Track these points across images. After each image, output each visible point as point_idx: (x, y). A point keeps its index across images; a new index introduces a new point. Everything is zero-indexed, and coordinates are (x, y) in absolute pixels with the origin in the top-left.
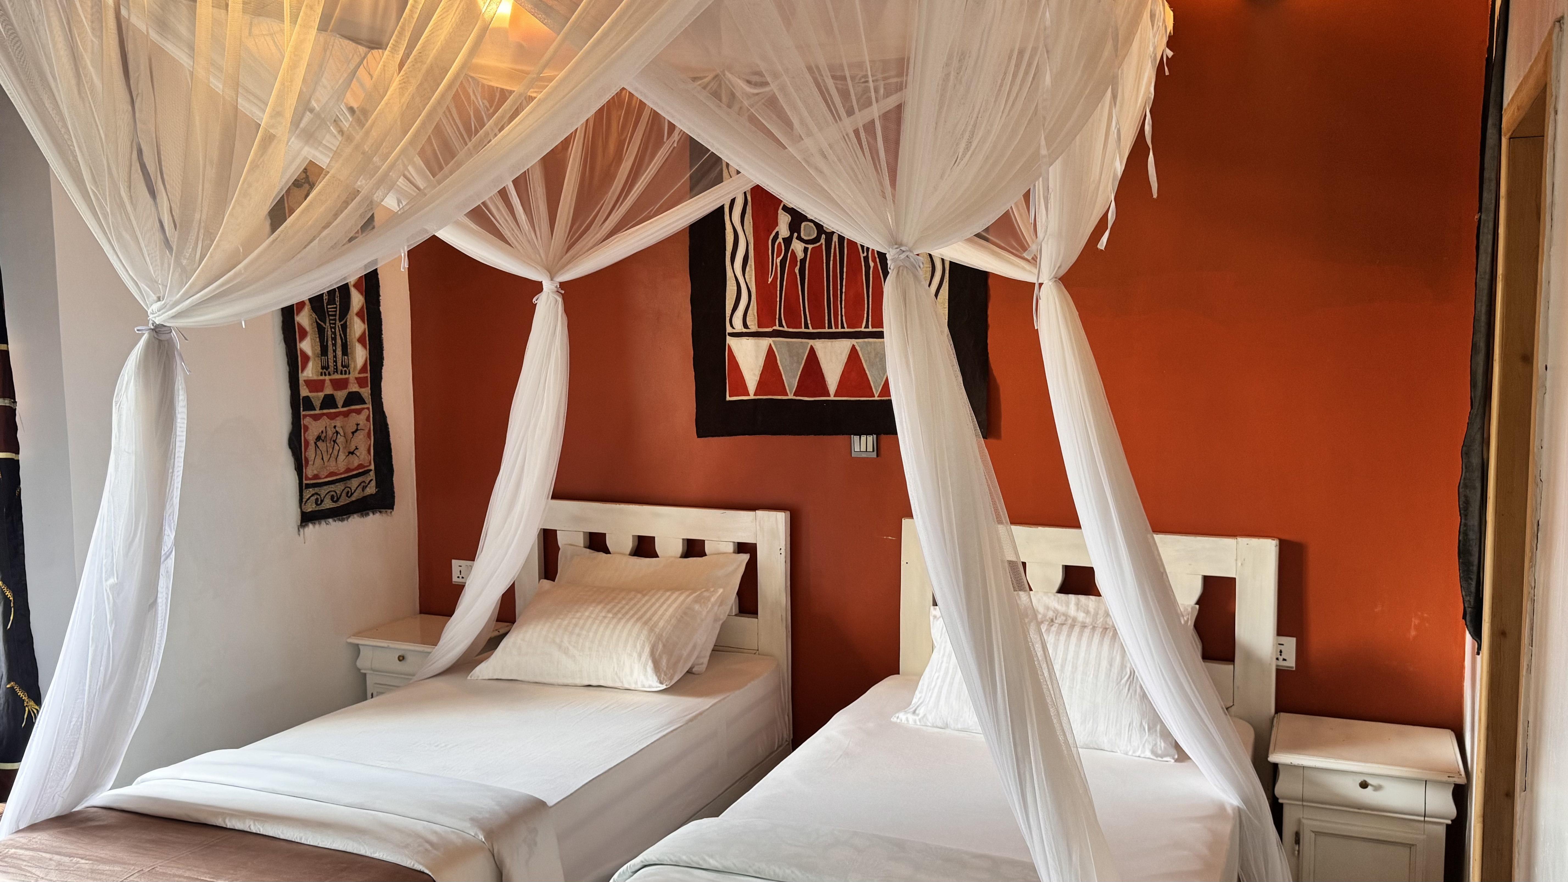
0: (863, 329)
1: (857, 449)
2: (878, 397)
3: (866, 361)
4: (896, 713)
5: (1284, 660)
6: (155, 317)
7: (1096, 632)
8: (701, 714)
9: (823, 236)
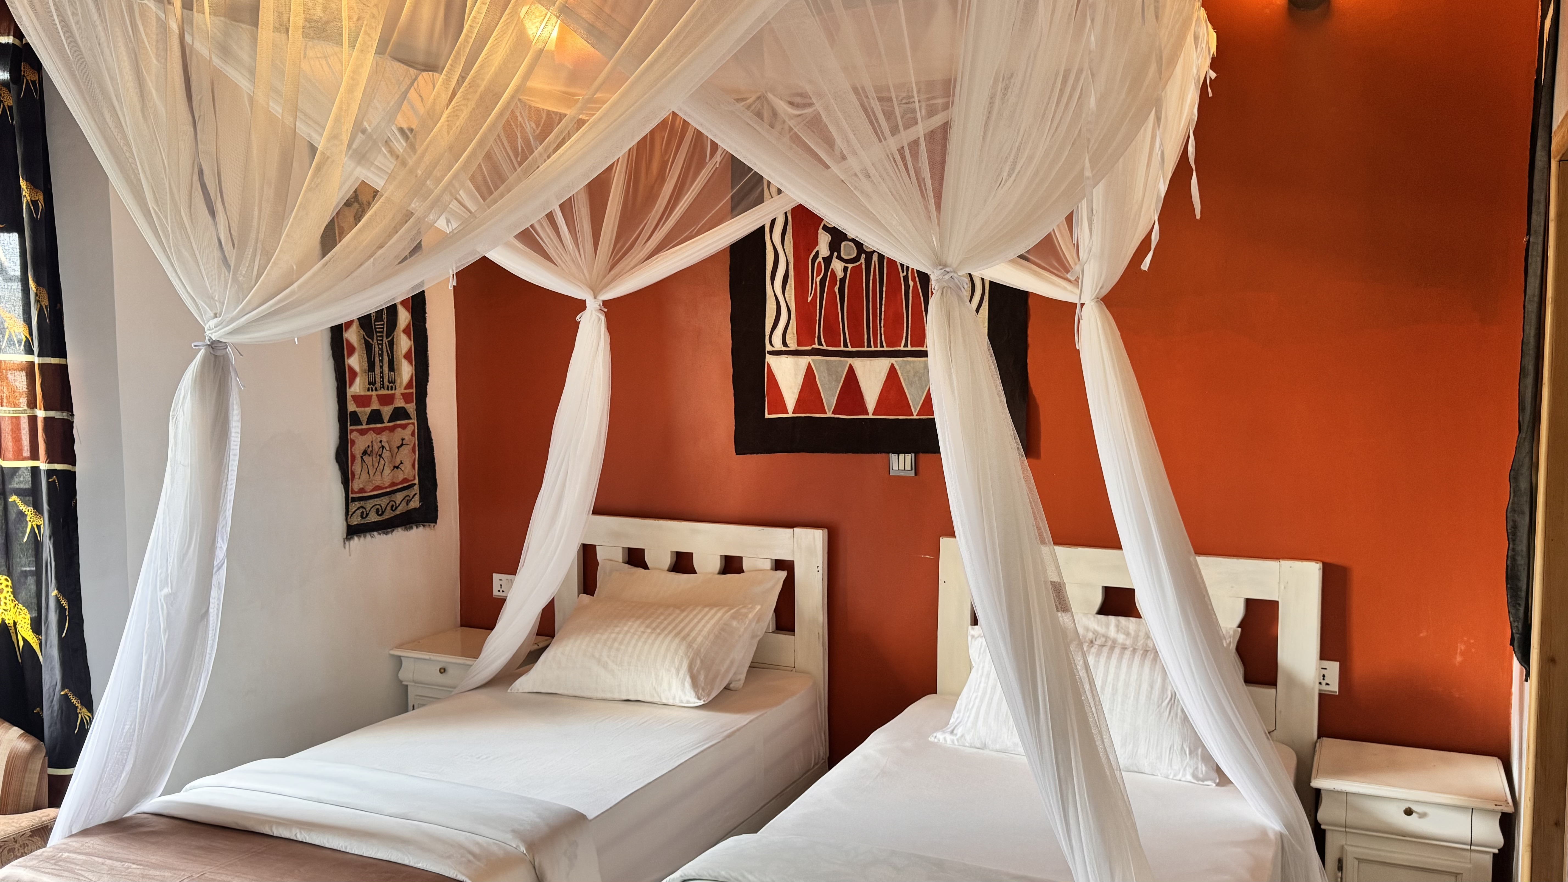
0: (902, 348)
1: (895, 468)
2: (917, 415)
3: (905, 380)
4: (933, 733)
5: (1327, 684)
6: (212, 333)
7: (1137, 654)
8: (738, 730)
9: (863, 256)
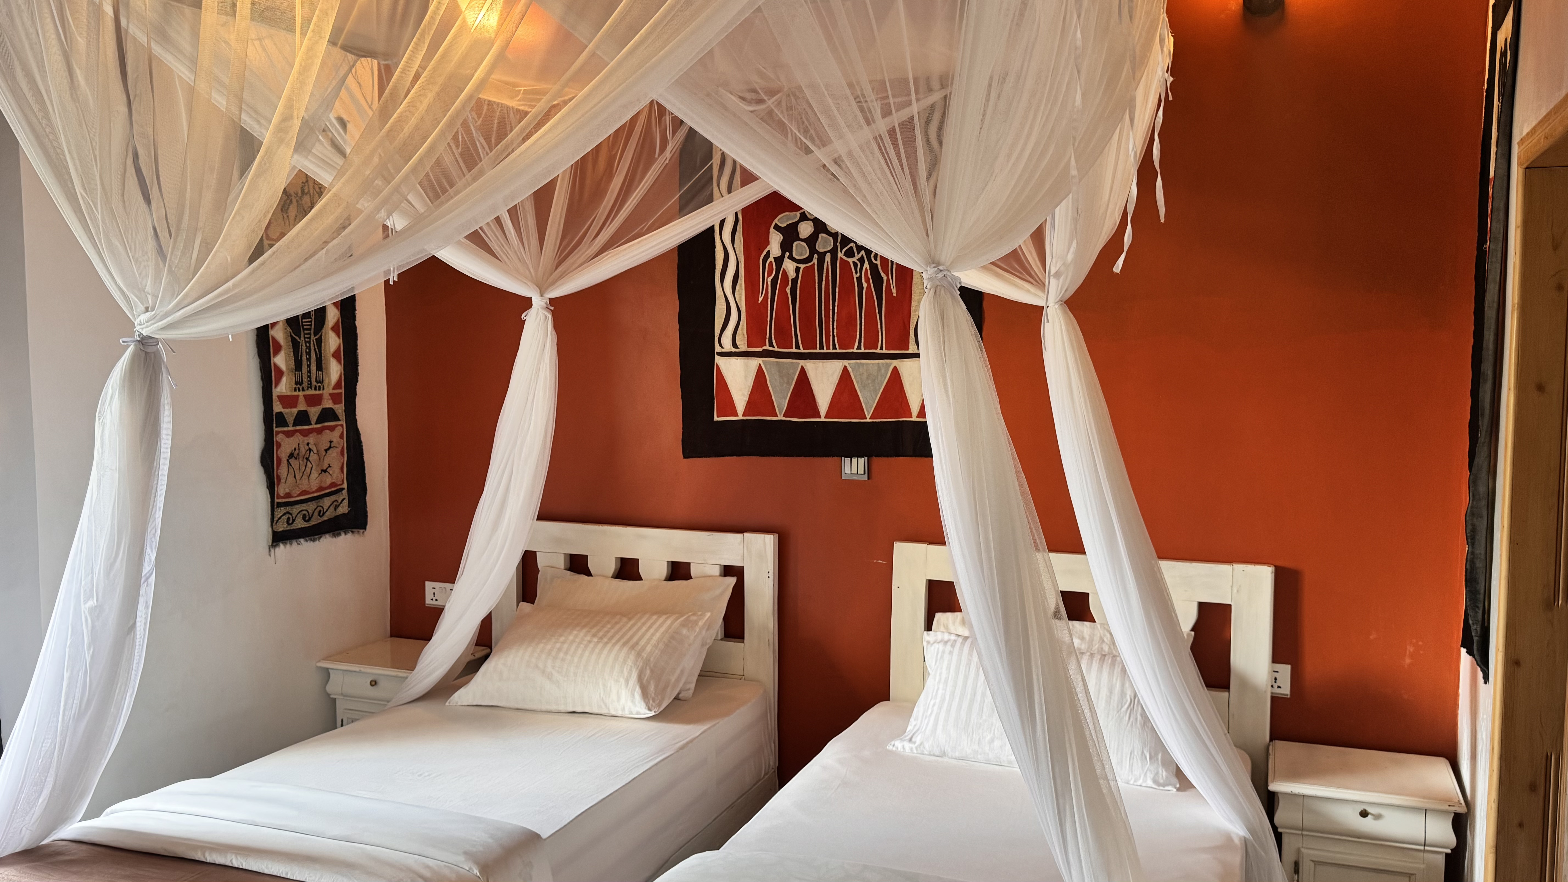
1: (848, 471)
2: (870, 419)
3: (858, 382)
4: (892, 741)
5: (1279, 687)
6: (142, 329)
7: (1095, 659)
8: (691, 741)
9: (816, 256)
